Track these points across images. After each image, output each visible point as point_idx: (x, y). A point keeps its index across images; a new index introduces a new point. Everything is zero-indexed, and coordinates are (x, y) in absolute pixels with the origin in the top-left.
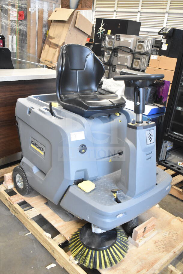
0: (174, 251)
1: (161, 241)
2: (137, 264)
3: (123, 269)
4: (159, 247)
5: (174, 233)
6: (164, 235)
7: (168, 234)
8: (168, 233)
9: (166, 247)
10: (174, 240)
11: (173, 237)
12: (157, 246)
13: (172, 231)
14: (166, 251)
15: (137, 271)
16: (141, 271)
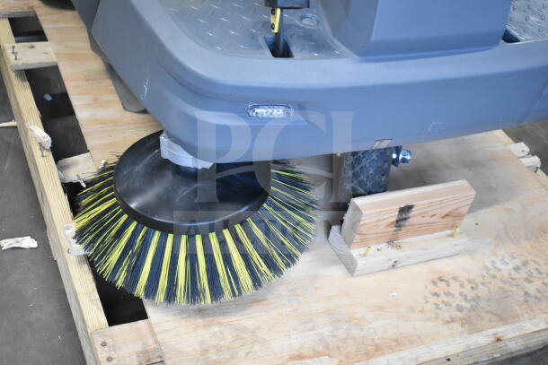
0: (499, 335)
1: (466, 284)
2: (313, 329)
3: (243, 330)
4: (444, 298)
5: (541, 273)
6: (489, 265)
7: (511, 266)
8: (518, 262)
9: (472, 309)
10: (527, 294)
11: (527, 285)
12: (436, 294)
13: (534, 261)
14: (462, 325)
15: (295, 353)
16: (310, 358)
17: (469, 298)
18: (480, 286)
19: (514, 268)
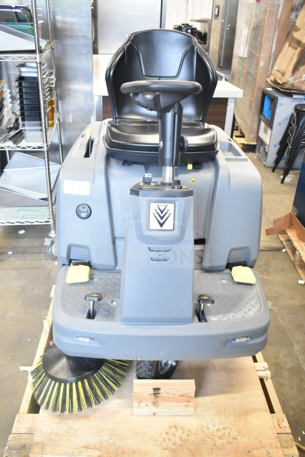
2: (100, 436)
3: (72, 428)
4: (170, 436)
5: (230, 436)
6: (205, 425)
7: (216, 428)
8: (221, 427)
9: (181, 445)
10: (215, 445)
11: (218, 440)
12: (168, 434)
13: (230, 429)
14: (171, 452)
15: (87, 445)
16: (91, 449)
17: (183, 439)
18: (193, 435)
19: (217, 430)
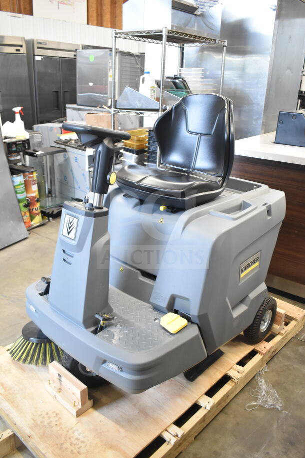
2: (15, 385)
5: (79, 448)
6: (74, 429)
8: (82, 439)
10: (62, 444)
12: (47, 414)
13: (86, 445)
14: (34, 424)
17: (51, 424)
18: (59, 427)
19: (77, 438)
